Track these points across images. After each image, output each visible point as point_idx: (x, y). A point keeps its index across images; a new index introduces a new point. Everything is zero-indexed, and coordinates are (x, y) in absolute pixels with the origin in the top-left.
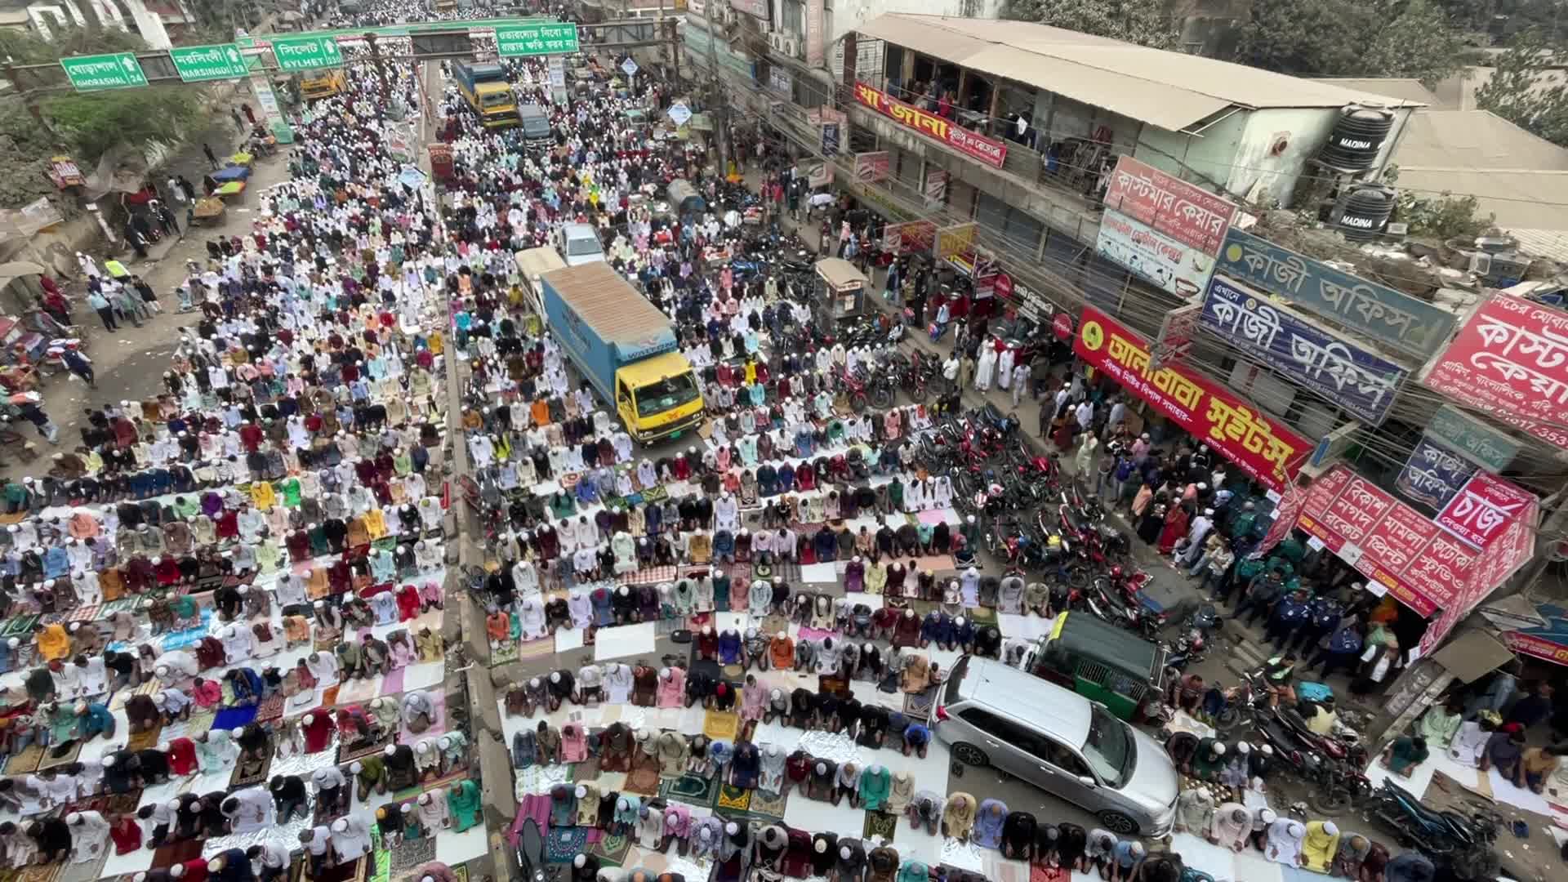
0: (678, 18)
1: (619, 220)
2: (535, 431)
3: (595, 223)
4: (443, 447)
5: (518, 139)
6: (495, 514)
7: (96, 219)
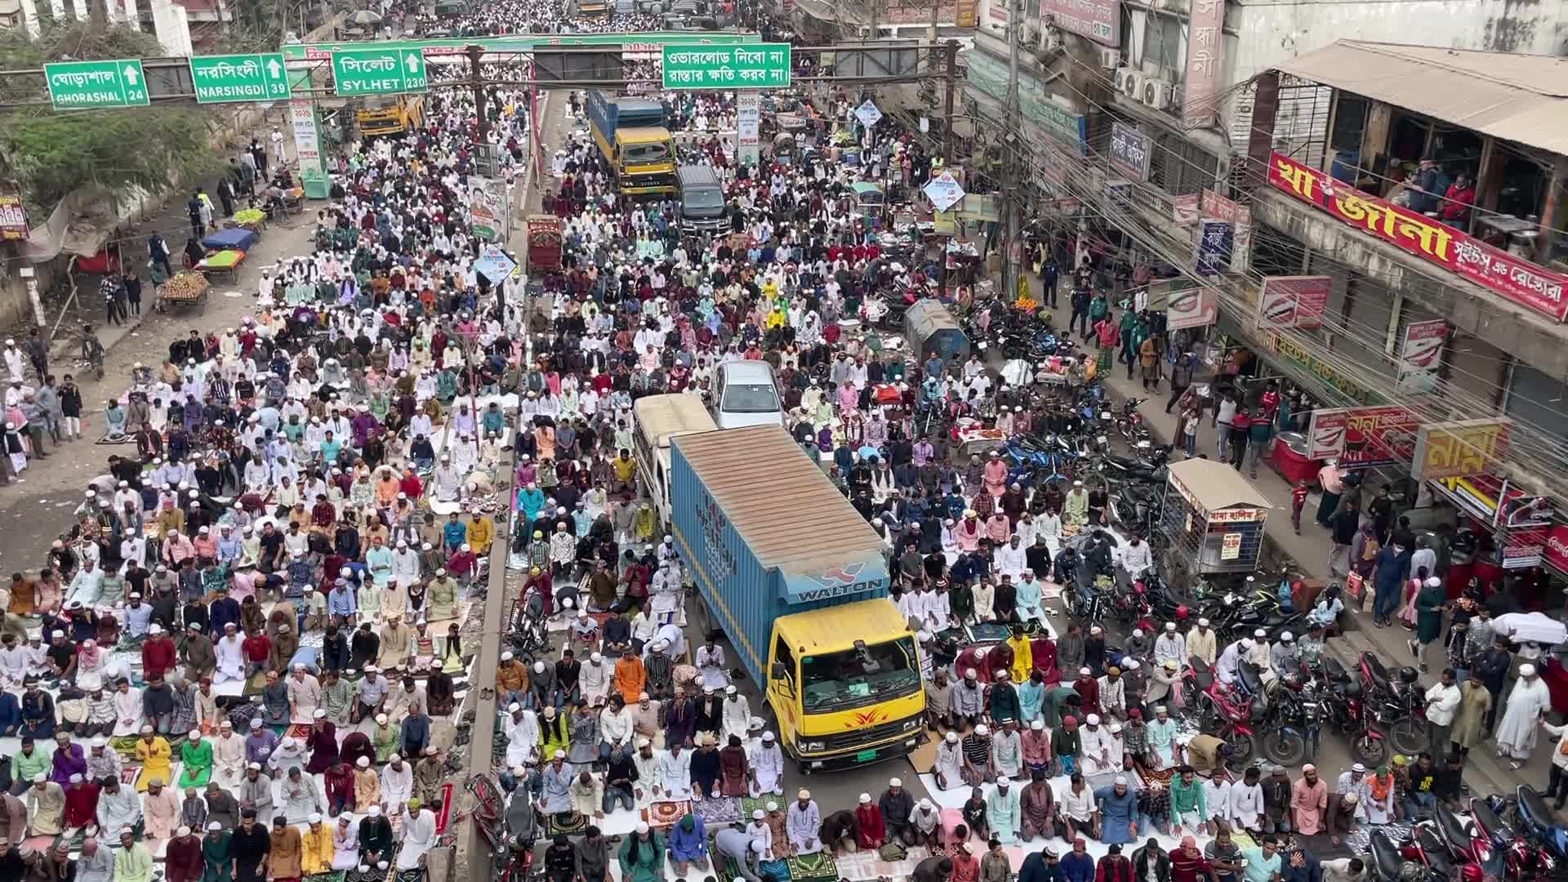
0: (962, 40)
1: (816, 359)
2: (615, 711)
3: (775, 362)
4: (456, 718)
5: (669, 218)
6: (521, 858)
7: (28, 291)
